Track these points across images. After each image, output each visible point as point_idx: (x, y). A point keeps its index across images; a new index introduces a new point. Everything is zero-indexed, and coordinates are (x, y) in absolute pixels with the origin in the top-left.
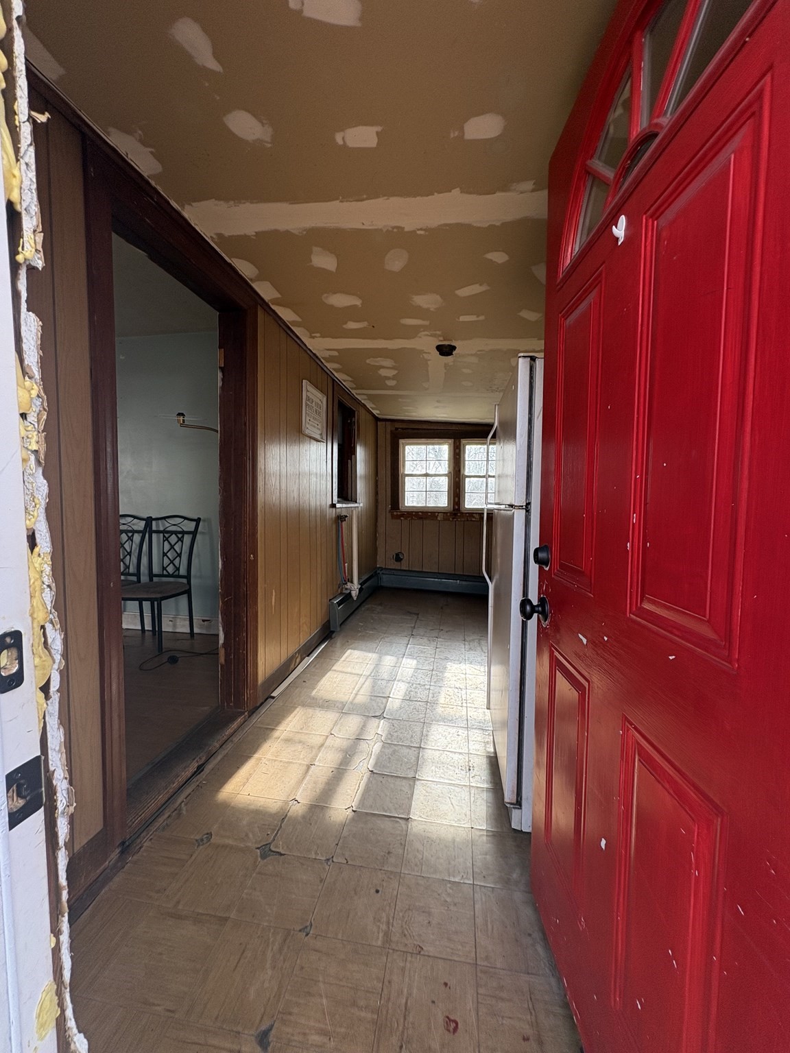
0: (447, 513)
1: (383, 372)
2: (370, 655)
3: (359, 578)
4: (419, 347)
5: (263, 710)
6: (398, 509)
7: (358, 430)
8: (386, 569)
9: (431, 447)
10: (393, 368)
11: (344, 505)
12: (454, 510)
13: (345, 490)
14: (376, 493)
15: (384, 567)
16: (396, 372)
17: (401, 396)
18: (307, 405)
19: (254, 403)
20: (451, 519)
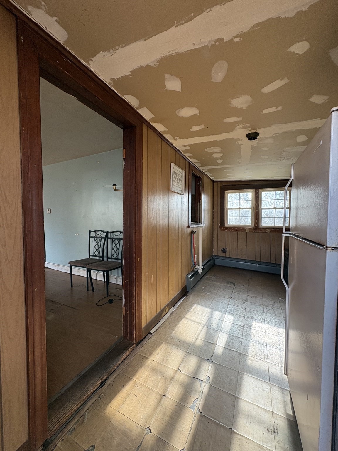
0: (251, 228)
1: (215, 156)
2: (207, 309)
3: (203, 262)
4: (235, 137)
5: (144, 342)
6: (225, 226)
7: (203, 187)
8: (218, 256)
9: (242, 194)
10: (220, 152)
11: (195, 226)
12: (255, 227)
13: (196, 217)
14: (213, 218)
15: (217, 255)
16: (222, 154)
17: (225, 168)
18: (173, 176)
19: (140, 176)
20: (253, 232)
